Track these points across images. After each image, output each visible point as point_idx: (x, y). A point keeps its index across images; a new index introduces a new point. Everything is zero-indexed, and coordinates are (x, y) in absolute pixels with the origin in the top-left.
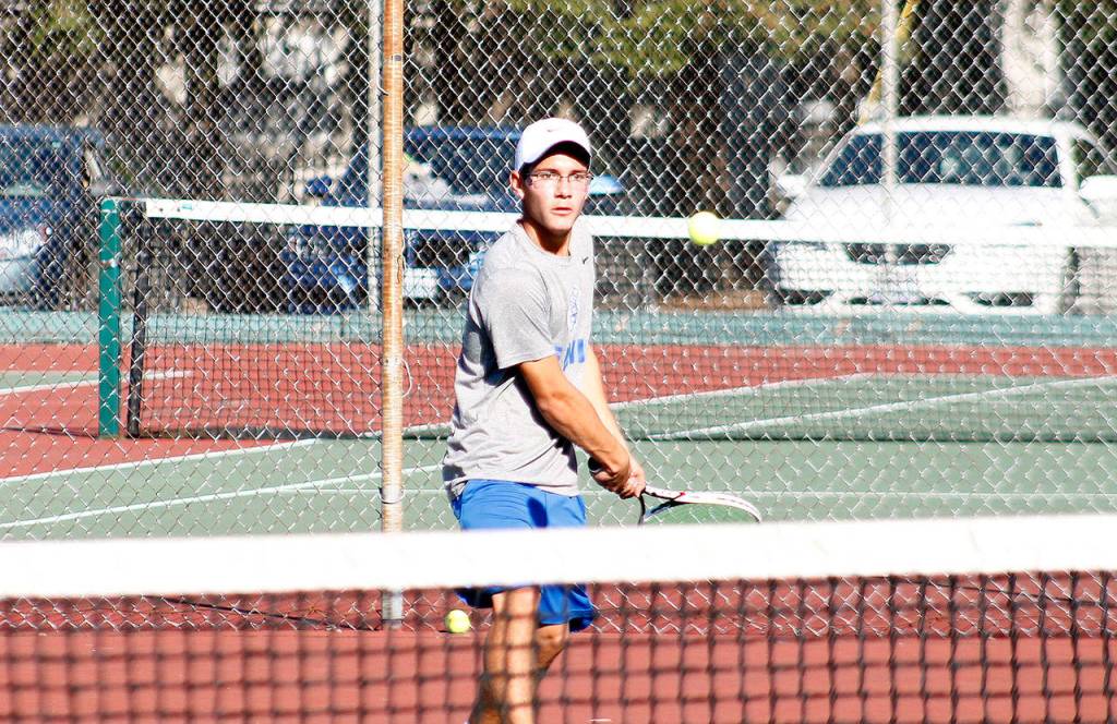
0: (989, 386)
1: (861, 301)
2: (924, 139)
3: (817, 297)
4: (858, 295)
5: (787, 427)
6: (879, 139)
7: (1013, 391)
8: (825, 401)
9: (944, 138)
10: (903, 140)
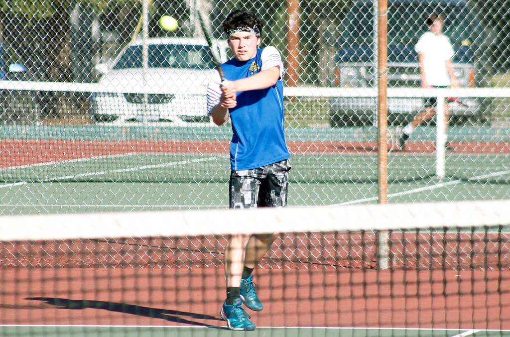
0: (191, 157)
1: (133, 120)
2: (162, 47)
3: (114, 118)
4: (132, 117)
5: (101, 175)
6: (141, 47)
7: (202, 160)
8: (118, 164)
9: (171, 47)
10: (152, 47)
